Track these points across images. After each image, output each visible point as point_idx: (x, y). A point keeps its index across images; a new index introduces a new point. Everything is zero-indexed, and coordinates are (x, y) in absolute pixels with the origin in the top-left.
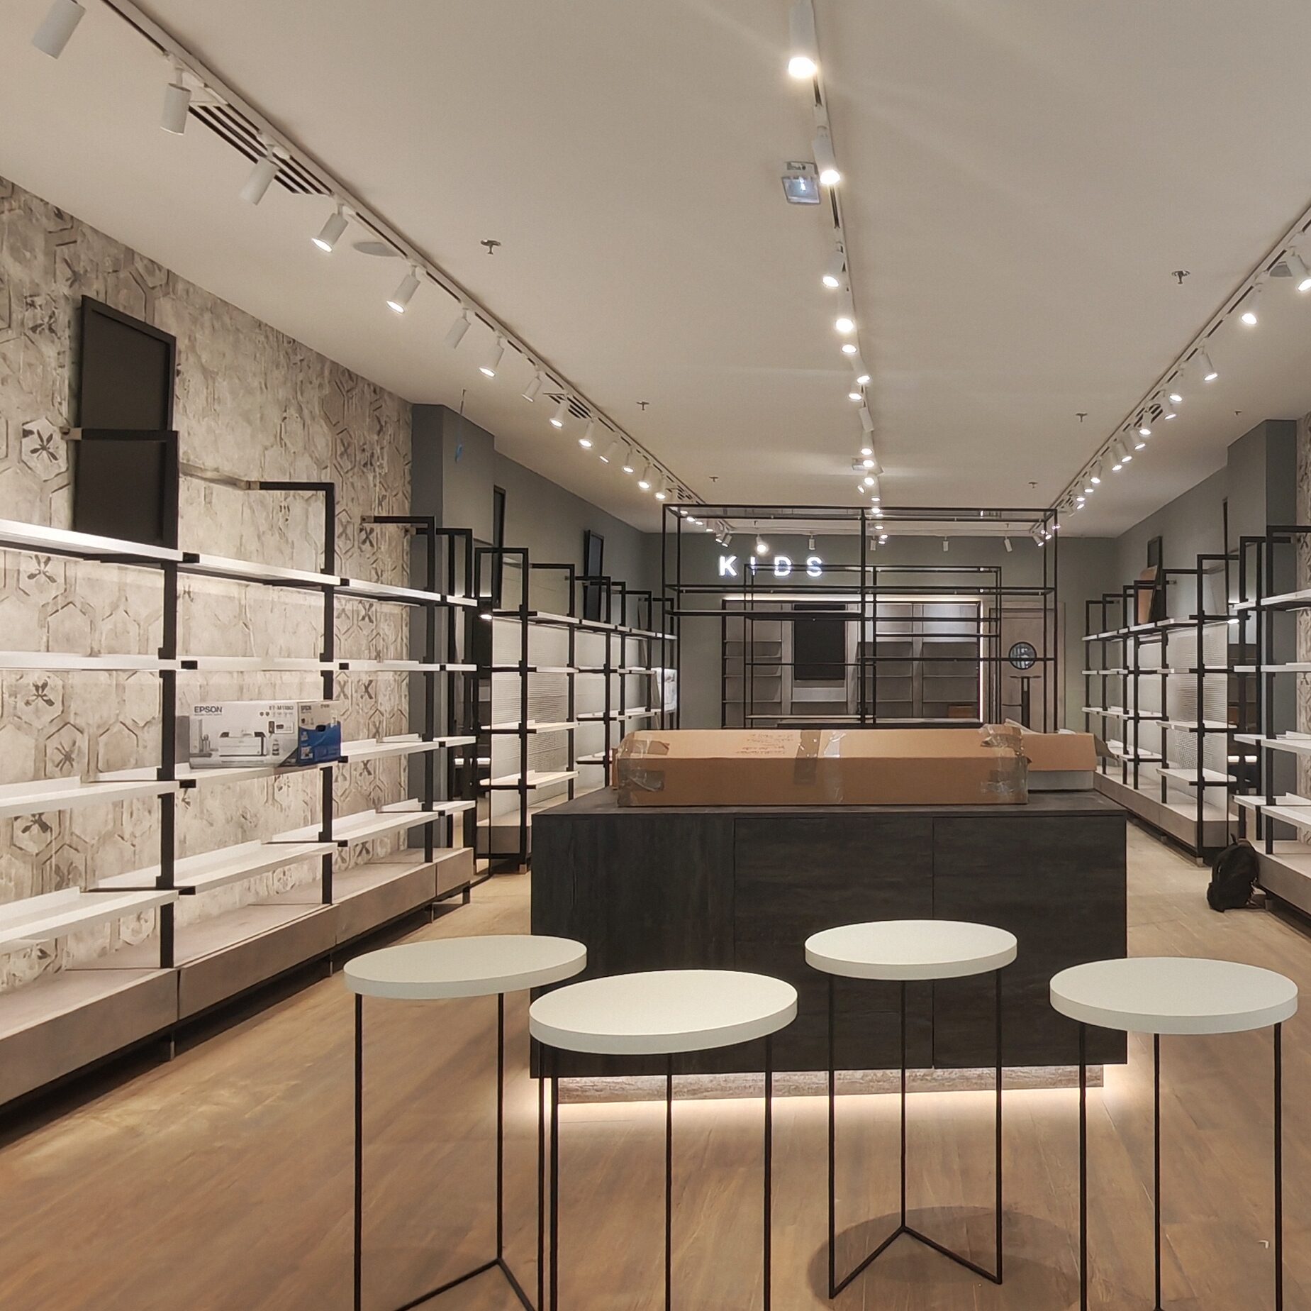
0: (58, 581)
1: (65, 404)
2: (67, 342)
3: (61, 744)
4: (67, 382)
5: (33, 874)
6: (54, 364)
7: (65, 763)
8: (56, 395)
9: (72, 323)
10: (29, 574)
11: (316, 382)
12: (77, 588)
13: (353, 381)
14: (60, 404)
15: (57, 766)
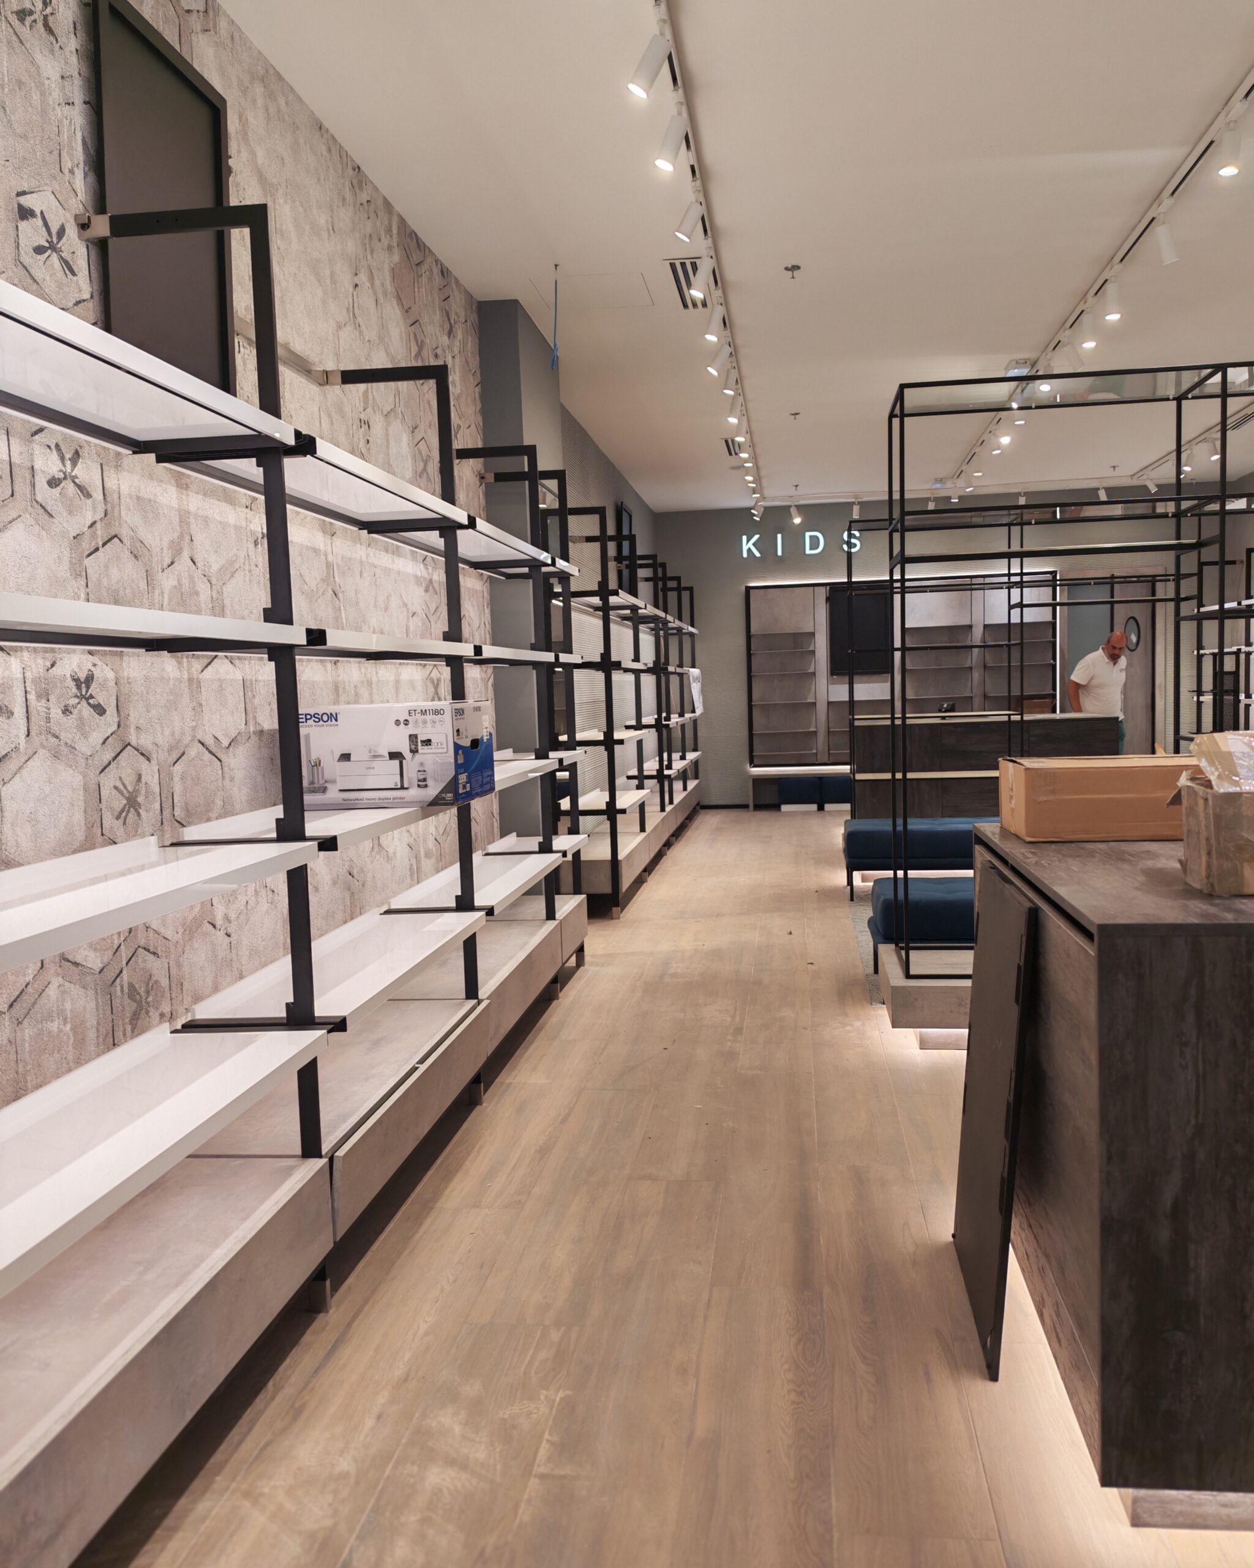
0: (94, 495)
1: (79, 174)
2: (74, 60)
3: (120, 779)
4: (79, 135)
5: (97, 1005)
6: (56, 95)
7: (128, 811)
8: (64, 154)
9: (79, 27)
10: (49, 477)
11: (385, 241)
12: (123, 513)
13: (421, 251)
14: (72, 172)
15: (118, 818)
